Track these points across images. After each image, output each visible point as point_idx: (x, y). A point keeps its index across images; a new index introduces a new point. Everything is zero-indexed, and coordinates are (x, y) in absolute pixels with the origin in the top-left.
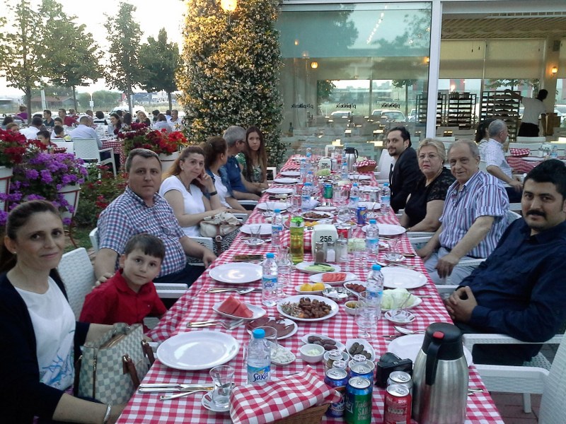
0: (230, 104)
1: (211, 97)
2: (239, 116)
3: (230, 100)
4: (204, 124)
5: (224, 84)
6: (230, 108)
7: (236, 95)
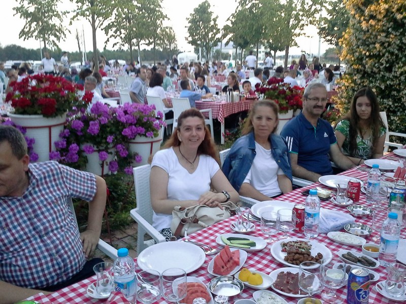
0: (383, 60)
1: (364, 52)
2: (393, 73)
3: (384, 55)
4: (354, 81)
5: (379, 37)
6: (382, 64)
7: (392, 50)
